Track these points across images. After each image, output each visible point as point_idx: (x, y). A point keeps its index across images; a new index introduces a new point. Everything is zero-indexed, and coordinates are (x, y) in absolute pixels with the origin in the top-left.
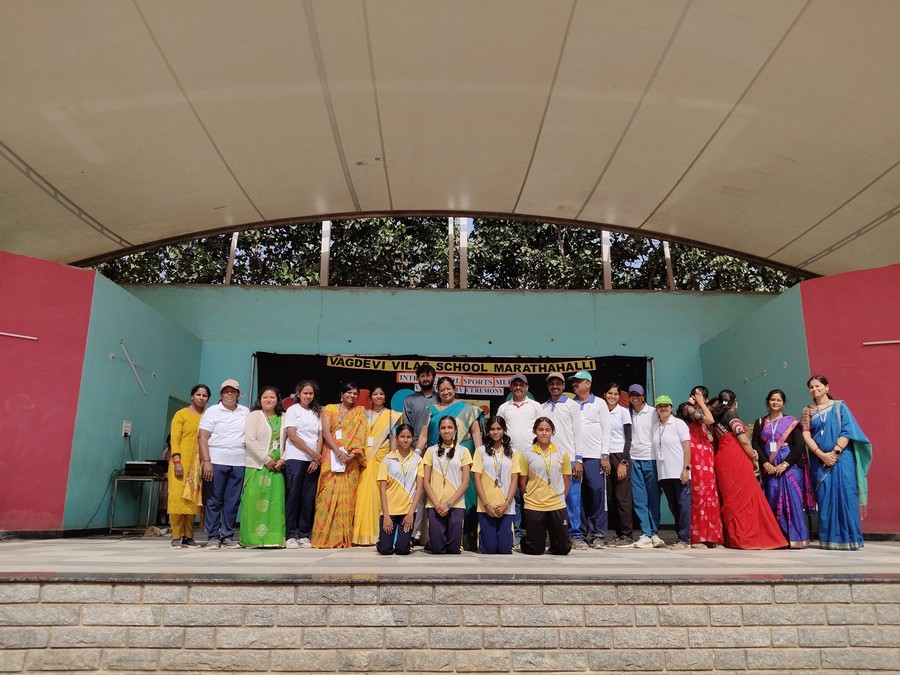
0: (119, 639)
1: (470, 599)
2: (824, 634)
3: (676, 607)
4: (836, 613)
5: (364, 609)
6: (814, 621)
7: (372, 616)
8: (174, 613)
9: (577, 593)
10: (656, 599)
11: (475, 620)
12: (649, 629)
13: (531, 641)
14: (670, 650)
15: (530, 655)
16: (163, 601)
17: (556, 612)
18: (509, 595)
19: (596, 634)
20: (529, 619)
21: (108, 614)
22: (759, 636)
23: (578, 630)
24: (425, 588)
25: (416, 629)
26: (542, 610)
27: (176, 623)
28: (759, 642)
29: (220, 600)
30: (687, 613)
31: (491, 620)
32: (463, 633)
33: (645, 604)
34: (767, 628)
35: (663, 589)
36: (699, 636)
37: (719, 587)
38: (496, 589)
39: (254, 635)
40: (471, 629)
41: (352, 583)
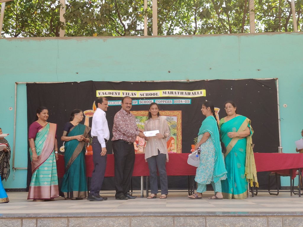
9: (151, 221)
18: (111, 223)
24: (63, 220)
35: (201, 220)
37: (235, 218)
38: (104, 220)
41: (21, 218)
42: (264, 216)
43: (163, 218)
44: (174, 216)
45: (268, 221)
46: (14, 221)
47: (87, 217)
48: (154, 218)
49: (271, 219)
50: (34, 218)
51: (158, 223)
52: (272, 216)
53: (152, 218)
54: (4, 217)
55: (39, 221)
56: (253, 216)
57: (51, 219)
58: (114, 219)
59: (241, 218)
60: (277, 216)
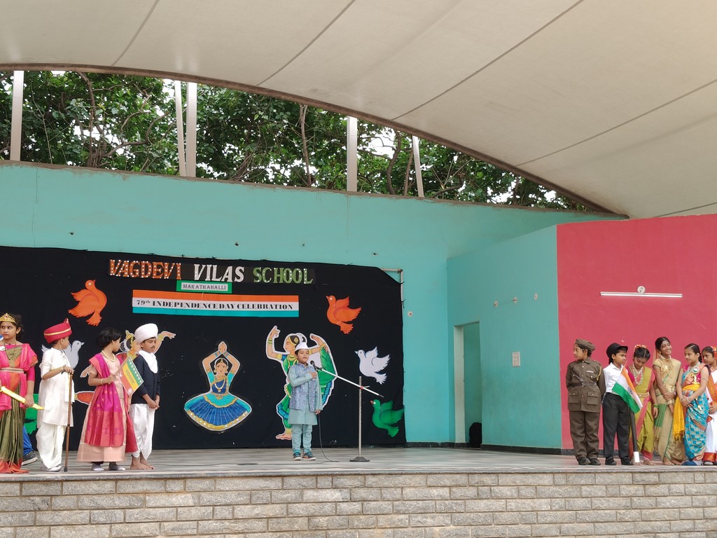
0: (172, 516)
1: (386, 484)
2: (580, 503)
3: (501, 488)
4: (586, 491)
5: (324, 492)
6: (574, 495)
7: (328, 495)
8: (206, 497)
9: (447, 480)
10: (490, 482)
11: (388, 496)
12: (485, 501)
13: (421, 509)
14: (497, 513)
15: (419, 518)
16: (198, 490)
17: (435, 491)
18: (408, 481)
19: (456, 504)
20: (420, 496)
21: (163, 500)
22: (543, 504)
23: (447, 502)
24: (360, 477)
25: (354, 503)
26: (427, 490)
27: (208, 504)
28: (544, 507)
29: (235, 488)
30: (507, 491)
31: (398, 496)
32: (382, 505)
33: (484, 486)
34: (549, 500)
35: (494, 477)
36: (512, 504)
37: (524, 475)
38: (401, 478)
39: (258, 510)
40: (386, 503)
41: (316, 475)
42: (550, 473)
43: (458, 476)
44: (468, 474)
45: (554, 478)
46: (308, 479)
47: (384, 474)
48: (450, 475)
49: (557, 476)
50: (331, 475)
51: (453, 481)
52: (559, 473)
53: (447, 476)
54: (299, 474)
55: (335, 478)
56: (541, 473)
57: (347, 477)
58: (410, 476)
59: (530, 476)
60: (562, 473)
